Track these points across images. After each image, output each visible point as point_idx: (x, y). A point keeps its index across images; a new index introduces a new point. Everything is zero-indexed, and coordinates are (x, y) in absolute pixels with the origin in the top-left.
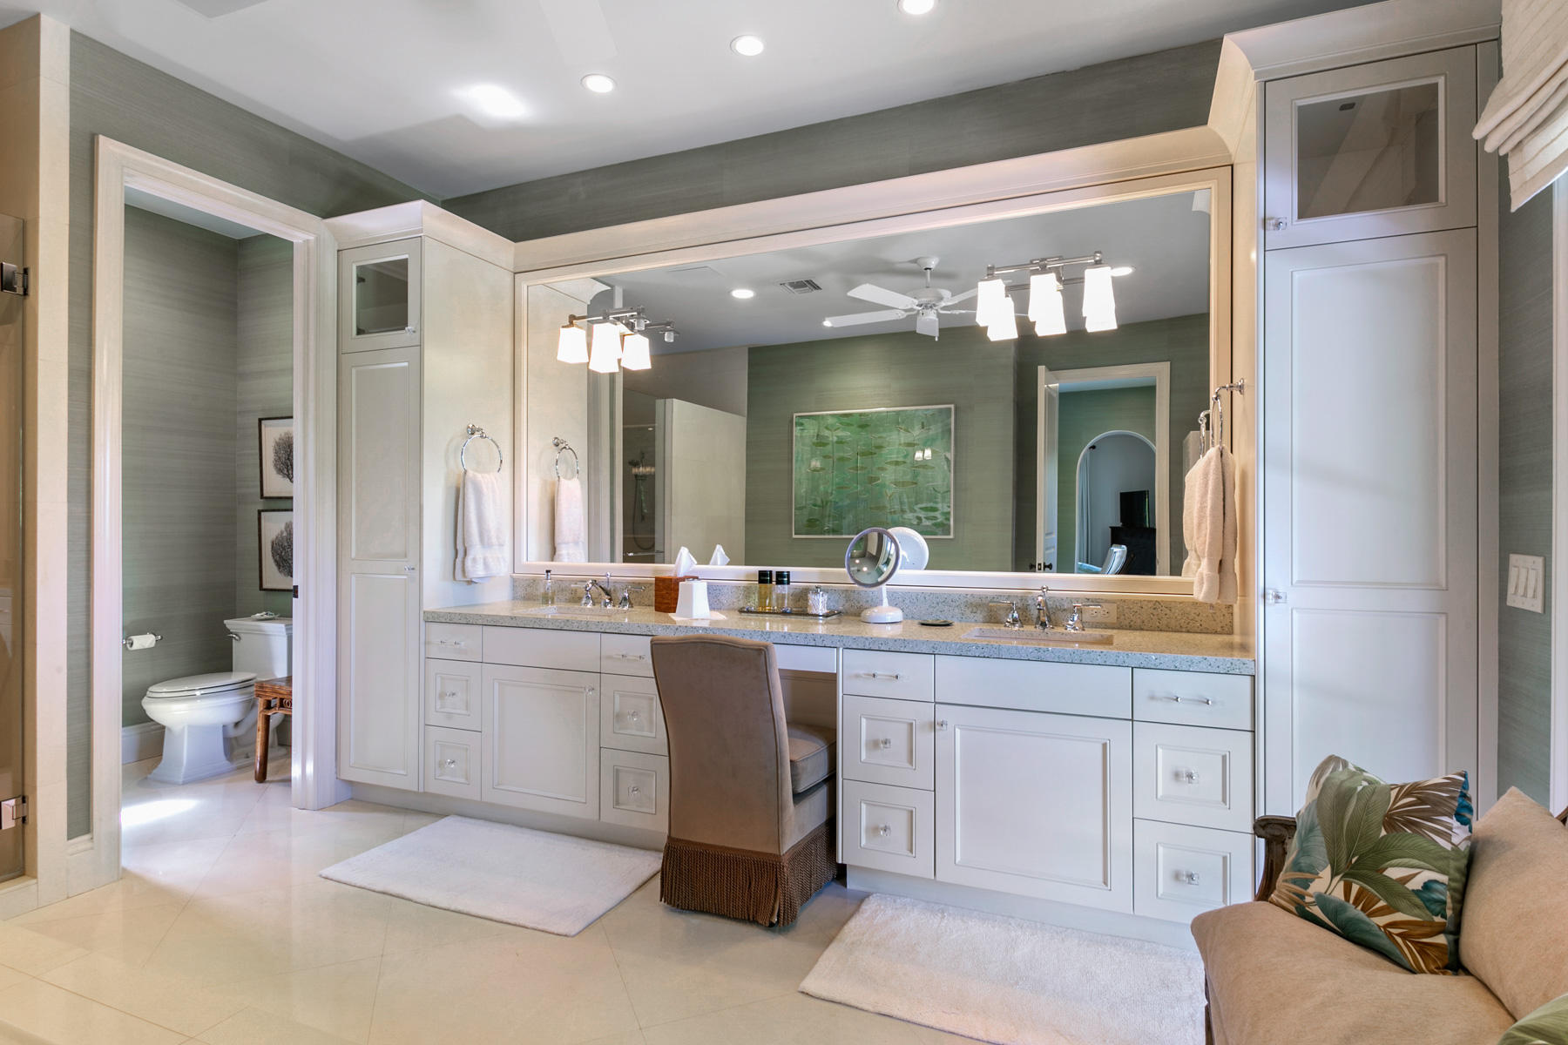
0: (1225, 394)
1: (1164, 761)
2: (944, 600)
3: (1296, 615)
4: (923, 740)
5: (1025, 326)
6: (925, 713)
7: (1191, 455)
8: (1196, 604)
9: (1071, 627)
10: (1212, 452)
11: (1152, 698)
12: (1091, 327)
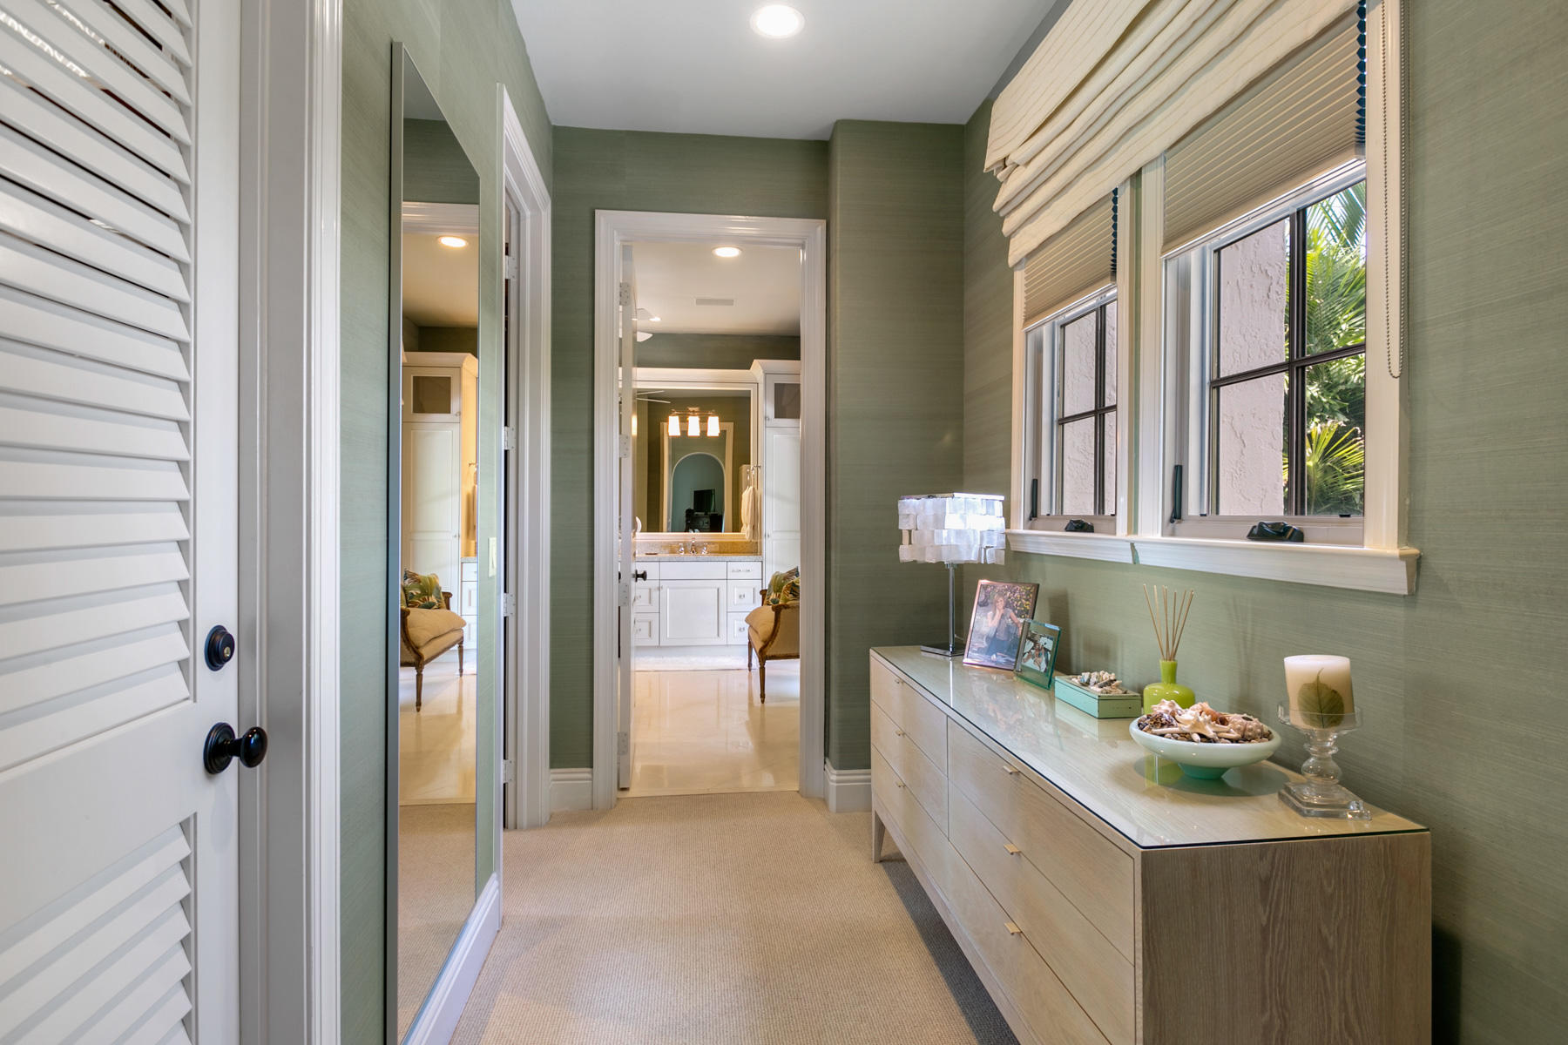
0: (756, 469)
1: (736, 592)
2: (653, 545)
3: (774, 542)
4: (655, 594)
5: (684, 432)
6: (656, 584)
7: (743, 487)
8: (746, 543)
9: (704, 552)
10: (751, 488)
11: (733, 571)
12: (710, 434)
